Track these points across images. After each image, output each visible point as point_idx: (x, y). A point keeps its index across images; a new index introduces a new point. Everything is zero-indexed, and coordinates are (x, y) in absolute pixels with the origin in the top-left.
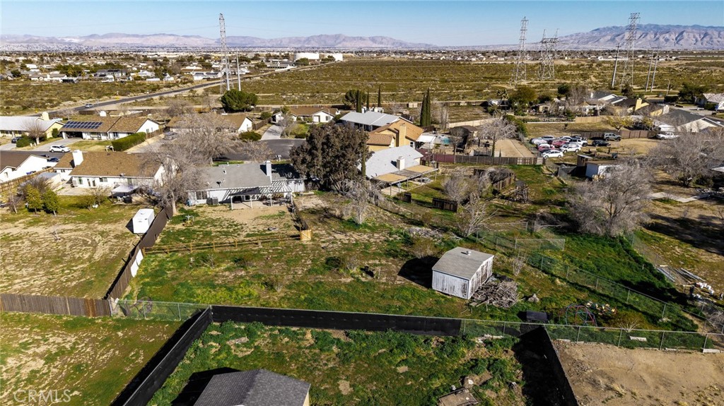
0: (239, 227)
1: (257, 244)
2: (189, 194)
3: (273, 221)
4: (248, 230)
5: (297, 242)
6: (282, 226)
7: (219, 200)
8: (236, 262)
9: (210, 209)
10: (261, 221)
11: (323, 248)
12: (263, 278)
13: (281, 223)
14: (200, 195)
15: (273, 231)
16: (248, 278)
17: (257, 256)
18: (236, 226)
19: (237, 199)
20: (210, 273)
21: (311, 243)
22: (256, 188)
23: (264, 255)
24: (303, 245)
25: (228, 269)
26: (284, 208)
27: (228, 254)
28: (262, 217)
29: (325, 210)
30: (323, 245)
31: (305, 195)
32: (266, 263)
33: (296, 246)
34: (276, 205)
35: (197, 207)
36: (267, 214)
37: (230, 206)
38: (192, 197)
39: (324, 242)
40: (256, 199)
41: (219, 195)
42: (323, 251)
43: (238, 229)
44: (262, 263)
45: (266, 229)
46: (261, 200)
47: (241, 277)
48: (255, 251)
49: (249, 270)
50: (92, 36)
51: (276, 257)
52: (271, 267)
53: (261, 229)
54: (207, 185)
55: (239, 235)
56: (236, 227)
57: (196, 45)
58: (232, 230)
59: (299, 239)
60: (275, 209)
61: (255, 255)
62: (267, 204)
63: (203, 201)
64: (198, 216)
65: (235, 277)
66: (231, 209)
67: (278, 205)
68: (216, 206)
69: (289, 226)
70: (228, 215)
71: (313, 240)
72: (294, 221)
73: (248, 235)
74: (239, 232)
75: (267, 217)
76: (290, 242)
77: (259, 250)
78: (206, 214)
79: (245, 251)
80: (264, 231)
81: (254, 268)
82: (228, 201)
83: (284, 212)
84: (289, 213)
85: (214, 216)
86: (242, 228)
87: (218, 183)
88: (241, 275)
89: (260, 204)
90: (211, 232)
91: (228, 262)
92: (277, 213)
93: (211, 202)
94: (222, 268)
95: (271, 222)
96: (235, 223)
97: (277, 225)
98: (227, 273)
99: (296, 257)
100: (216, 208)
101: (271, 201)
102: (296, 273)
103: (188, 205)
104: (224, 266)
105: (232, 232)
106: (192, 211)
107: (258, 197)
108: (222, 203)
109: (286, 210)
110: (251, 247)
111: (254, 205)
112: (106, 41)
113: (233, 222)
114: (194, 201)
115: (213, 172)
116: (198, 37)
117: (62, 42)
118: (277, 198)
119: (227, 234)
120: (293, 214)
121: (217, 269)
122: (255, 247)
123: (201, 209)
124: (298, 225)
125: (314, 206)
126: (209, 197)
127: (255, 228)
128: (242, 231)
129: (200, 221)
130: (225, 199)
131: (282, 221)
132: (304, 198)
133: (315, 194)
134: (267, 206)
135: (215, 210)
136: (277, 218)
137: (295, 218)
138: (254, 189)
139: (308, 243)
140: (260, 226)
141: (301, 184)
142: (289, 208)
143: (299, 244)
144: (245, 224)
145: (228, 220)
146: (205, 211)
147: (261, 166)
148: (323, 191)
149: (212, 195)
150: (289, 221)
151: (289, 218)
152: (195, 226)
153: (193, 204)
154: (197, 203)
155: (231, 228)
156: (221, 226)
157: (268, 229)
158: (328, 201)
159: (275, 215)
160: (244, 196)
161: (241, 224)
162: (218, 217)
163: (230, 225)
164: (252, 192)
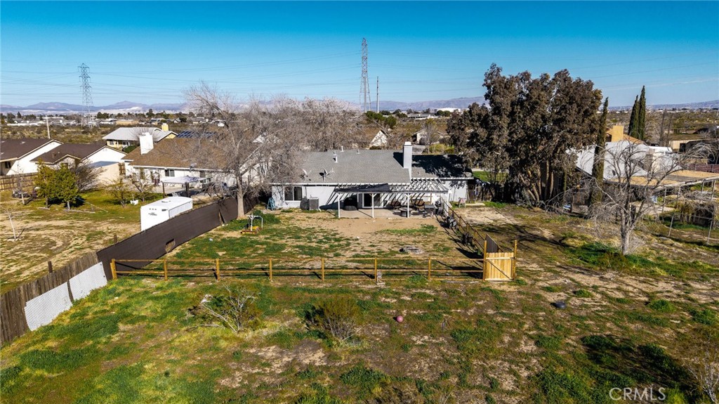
0: (343, 242)
3: (413, 239)
4: (359, 248)
5: (473, 281)
6: (430, 247)
7: (321, 204)
9: (303, 215)
10: (386, 237)
13: (426, 242)
15: (411, 256)
17: (369, 308)
18: (336, 240)
19: (350, 204)
21: (512, 289)
24: (494, 293)
25: (279, 338)
26: (432, 220)
28: (389, 232)
29: (517, 228)
31: (467, 207)
32: (392, 332)
33: (473, 291)
34: (416, 217)
35: (284, 211)
36: (400, 227)
37: (337, 213)
38: (278, 195)
40: (382, 206)
41: (322, 194)
42: (558, 313)
43: (339, 245)
45: (397, 250)
47: (308, 372)
48: (366, 293)
49: (337, 350)
51: (419, 317)
52: (404, 348)
53: (384, 249)
55: (337, 255)
58: (327, 246)
59: (480, 277)
60: (414, 221)
61: (362, 304)
62: (401, 214)
63: (295, 204)
64: (277, 221)
66: (336, 218)
67: (420, 217)
68: (315, 212)
69: (446, 249)
70: (330, 226)
71: (515, 281)
72: (456, 241)
74: (339, 251)
75: (399, 231)
77: (375, 294)
78: (292, 221)
79: (341, 291)
80: (392, 253)
81: (353, 346)
83: (432, 227)
84: (440, 228)
85: (304, 225)
86: (348, 244)
88: (311, 365)
89: (389, 214)
90: (283, 247)
92: (419, 227)
93: (307, 206)
94: (265, 332)
95: (404, 239)
96: (337, 236)
97: (420, 245)
98: (270, 352)
100: (312, 215)
101: (408, 209)
103: (271, 209)
105: (326, 250)
107: (385, 202)
108: (324, 208)
109: (436, 223)
110: (356, 282)
111: (378, 216)
113: (335, 234)
114: (278, 201)
118: (417, 206)
120: (449, 230)
122: (368, 283)
123: (287, 215)
124: (466, 248)
125: (492, 221)
126: (305, 197)
127: (374, 246)
128: (347, 250)
129: (275, 230)
130: (331, 203)
131: (429, 240)
132: (467, 210)
133: (486, 206)
134: (400, 217)
135: (309, 218)
136: (420, 235)
137: (455, 238)
138: (379, 186)
139: (504, 287)
140: (386, 245)
141: (461, 188)
142: (440, 222)
143: (482, 289)
144: (357, 240)
145: (325, 232)
146: (292, 218)
147: (395, 153)
148: (501, 202)
149: (310, 193)
150: (443, 241)
151: (445, 237)
152: (261, 236)
153: (280, 207)
154: (285, 207)
155: (325, 243)
156: (309, 238)
157: (402, 250)
158: (516, 216)
159: (415, 230)
160: (361, 195)
161: (348, 240)
162: (311, 227)
163: (327, 238)
164: (376, 189)
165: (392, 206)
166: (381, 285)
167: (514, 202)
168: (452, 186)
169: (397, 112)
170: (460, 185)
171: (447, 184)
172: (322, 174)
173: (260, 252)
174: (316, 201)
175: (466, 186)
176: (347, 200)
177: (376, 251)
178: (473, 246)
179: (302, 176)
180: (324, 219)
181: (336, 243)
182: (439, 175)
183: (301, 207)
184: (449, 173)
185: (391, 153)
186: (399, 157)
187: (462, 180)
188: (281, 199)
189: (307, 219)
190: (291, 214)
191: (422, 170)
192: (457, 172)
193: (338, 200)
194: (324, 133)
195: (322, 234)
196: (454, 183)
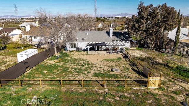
0: (90, 66)
1: (102, 85)
2: (67, 44)
3: (114, 64)
4: (96, 69)
6: (121, 68)
7: (82, 49)
9: (77, 53)
10: (106, 63)
14: (74, 46)
15: (115, 72)
17: (102, 104)
18: (88, 64)
21: (160, 92)
26: (120, 55)
28: (106, 60)
31: (131, 49)
34: (114, 54)
35: (70, 51)
36: (109, 58)
37: (88, 52)
38: (69, 46)
40: (103, 49)
41: (83, 46)
43: (89, 67)
45: (110, 69)
46: (105, 50)
53: (106, 69)
58: (84, 67)
60: (114, 56)
62: (109, 53)
63: (74, 49)
64: (68, 56)
66: (88, 54)
67: (116, 54)
68: (81, 52)
69: (128, 69)
70: (85, 57)
72: (130, 65)
73: (95, 75)
74: (89, 70)
75: (109, 60)
78: (73, 56)
80: (109, 71)
82: (87, 50)
83: (120, 58)
84: (123, 59)
85: (77, 57)
86: (92, 67)
89: (105, 52)
92: (116, 58)
93: (78, 50)
95: (112, 64)
96: (88, 63)
97: (118, 67)
100: (79, 53)
101: (112, 51)
105: (84, 70)
106: (67, 53)
107: (104, 48)
108: (84, 50)
110: (96, 88)
111: (102, 53)
114: (68, 48)
118: (115, 50)
119: (79, 71)
120: (127, 60)
123: (72, 53)
124: (135, 68)
125: (140, 56)
126: (77, 47)
127: (101, 68)
128: (92, 70)
129: (67, 59)
130: (86, 48)
131: (120, 64)
132: (131, 51)
133: (137, 49)
134: (109, 54)
135: (79, 54)
136: (117, 62)
137: (130, 63)
138: (102, 43)
139: (156, 92)
140: (105, 67)
141: (128, 43)
142: (123, 56)
144: (95, 64)
145: (84, 60)
146: (73, 54)
147: (106, 32)
148: (141, 48)
149: (79, 45)
150: (126, 65)
151: (126, 63)
152: (61, 63)
153: (69, 50)
154: (71, 50)
155: (84, 66)
156: (78, 64)
157: (112, 70)
158: (147, 53)
159: (115, 60)
160: (96, 47)
161: (92, 64)
162: (79, 58)
163: (85, 64)
164: (101, 44)
165: (106, 50)
166: (106, 90)
167: (145, 48)
168: (125, 42)
169: (104, 17)
170: (128, 42)
171: (124, 42)
172: (83, 39)
173: (60, 71)
174: (81, 48)
175: (130, 43)
176: (91, 48)
177: (102, 70)
178: (137, 67)
179: (76, 40)
180: (84, 55)
181: (88, 66)
182: (121, 39)
183: (76, 50)
184: (124, 38)
185: (105, 32)
186: (108, 33)
187: (128, 41)
188: (70, 47)
189: (78, 55)
190: (73, 53)
191: (115, 37)
192: (127, 38)
193: (88, 48)
194: (84, 24)
195: (83, 61)
196: (126, 42)
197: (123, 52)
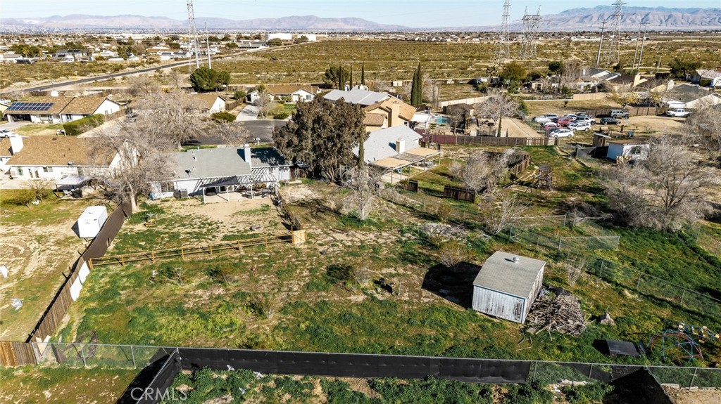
0: (214, 226)
1: (237, 249)
2: (153, 185)
3: (257, 218)
4: (225, 230)
5: (288, 245)
6: (267, 223)
7: (189, 193)
8: (211, 275)
9: (178, 204)
10: (241, 218)
11: (321, 253)
12: (248, 299)
13: (265, 220)
14: (165, 187)
15: (256, 231)
16: (228, 299)
17: (238, 266)
18: (210, 224)
19: (211, 190)
20: (177, 292)
21: (306, 246)
22: (233, 177)
23: (248, 264)
24: (297, 250)
25: (201, 286)
26: (267, 200)
27: (201, 264)
28: (242, 213)
29: (317, 201)
30: (321, 249)
31: (291, 184)
32: (251, 275)
33: (287, 250)
34: (257, 197)
35: (162, 201)
36: (248, 208)
37: (202, 200)
38: (156, 189)
39: (321, 245)
40: (233, 190)
41: (189, 186)
42: (322, 257)
43: (213, 229)
44: (245, 276)
45: (248, 228)
46: (240, 191)
47: (219, 297)
48: (236, 259)
49: (229, 287)
50: (54, 17)
51: (263, 267)
52: (257, 282)
53: (241, 229)
54: (173, 175)
55: (214, 237)
56: (209, 227)
57: (163, 26)
58: (205, 230)
59: (291, 242)
60: (256, 202)
61: (235, 265)
62: (247, 196)
63: (170, 194)
64: (163, 212)
65: (211, 297)
66: (203, 204)
67: (260, 197)
68: (185, 199)
69: (276, 224)
70: (200, 211)
71: (308, 242)
72: (282, 217)
73: (226, 238)
74: (214, 234)
75: (248, 212)
76: (279, 245)
77: (241, 258)
78: (173, 210)
79: (223, 259)
80: (246, 231)
81: (236, 284)
82: (199, 193)
83: (268, 206)
84: (273, 207)
85: (183, 212)
86: (218, 228)
87: (187, 172)
88: (219, 295)
89: (238, 196)
90: (178, 234)
91: (201, 277)
92: (259, 207)
93: (179, 195)
94: (194, 284)
95: (252, 219)
96: (209, 221)
97: (261, 222)
98: (200, 292)
99: (288, 266)
100: (184, 202)
101: (252, 192)
102: (291, 290)
103: (152, 199)
104: (196, 281)
105: (206, 234)
106: (156, 206)
107: (235, 188)
108: (192, 195)
109: (271, 203)
110: (229, 253)
111: (232, 198)
112: (69, 22)
113: (207, 219)
114: (157, 193)
115: (179, 159)
116: (166, 18)
117: (21, 24)
118: (259, 189)
119: (199, 236)
120: (279, 208)
121: (187, 287)
122: (236, 253)
123: (167, 204)
124: (287, 222)
125: (304, 197)
126: (177, 189)
127: (233, 227)
128: (218, 232)
129: (165, 220)
130: (196, 191)
131: (266, 217)
132: (290, 188)
133: (303, 183)
134: (247, 199)
135: (184, 205)
136: (260, 214)
137: (282, 214)
138: (230, 178)
139: (302, 247)
140: (241, 224)
141: (286, 171)
142: (273, 201)
143: (291, 249)
144: (222, 223)
145: (199, 218)
146: (171, 207)
147: (238, 150)
148: (312, 179)
149: (179, 186)
150: (275, 218)
151: (276, 214)
152: (159, 227)
153: (158, 197)
154: (165, 197)
155: (204, 228)
156: (192, 225)
157: (251, 229)
158: (319, 191)
159: (257, 210)
160: (218, 187)
161: (216, 223)
162: (188, 214)
163: (202, 224)
164: (229, 182)
166: (243, 253)
167: (320, 178)
168: (280, 170)
171: (277, 169)
173: (166, 239)
174: (185, 192)
175: (289, 170)
178: (290, 220)
180: (195, 206)
181: (210, 227)
182: (270, 164)
183: (175, 197)
185: (235, 150)
186: (241, 153)
188: (159, 191)
189: (183, 207)
190: (169, 203)
193: (202, 189)
197: (274, 193)
